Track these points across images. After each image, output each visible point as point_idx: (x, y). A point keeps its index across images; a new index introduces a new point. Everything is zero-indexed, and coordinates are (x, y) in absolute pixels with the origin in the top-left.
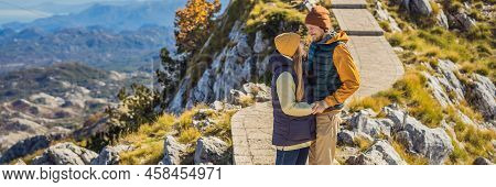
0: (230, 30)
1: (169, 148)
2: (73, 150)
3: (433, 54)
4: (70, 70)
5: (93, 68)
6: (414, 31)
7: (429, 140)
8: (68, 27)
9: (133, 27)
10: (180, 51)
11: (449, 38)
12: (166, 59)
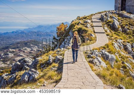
0: (69, 32)
1: (50, 58)
2: (30, 60)
3: (117, 38)
4: (33, 42)
5: (38, 41)
6: (113, 32)
7: (110, 57)
8: (32, 31)
9: (48, 31)
10: (58, 37)
11: (122, 34)
12: (54, 38)
